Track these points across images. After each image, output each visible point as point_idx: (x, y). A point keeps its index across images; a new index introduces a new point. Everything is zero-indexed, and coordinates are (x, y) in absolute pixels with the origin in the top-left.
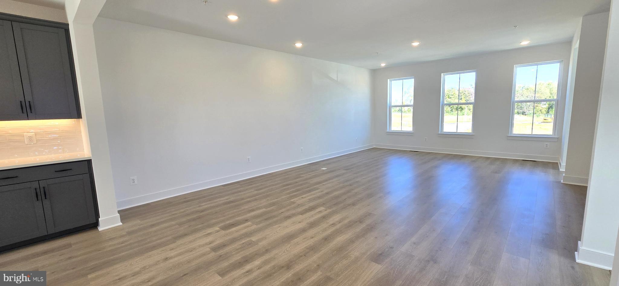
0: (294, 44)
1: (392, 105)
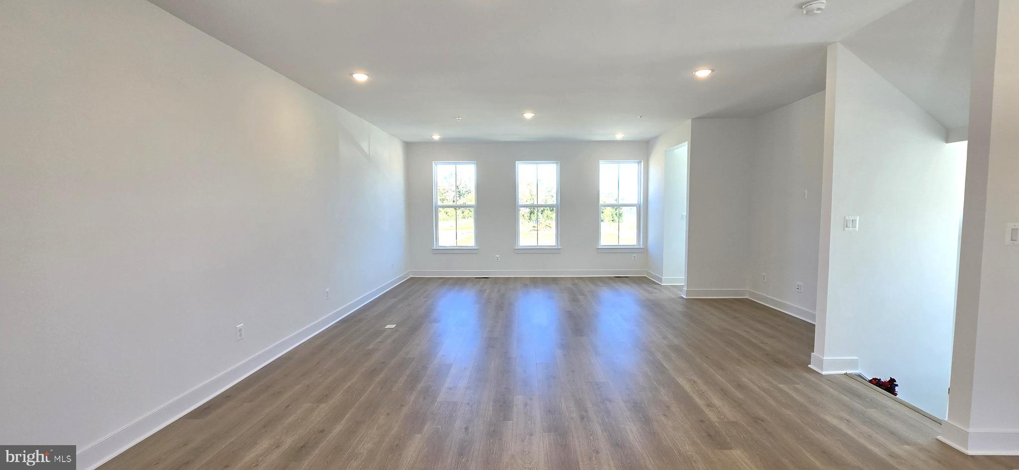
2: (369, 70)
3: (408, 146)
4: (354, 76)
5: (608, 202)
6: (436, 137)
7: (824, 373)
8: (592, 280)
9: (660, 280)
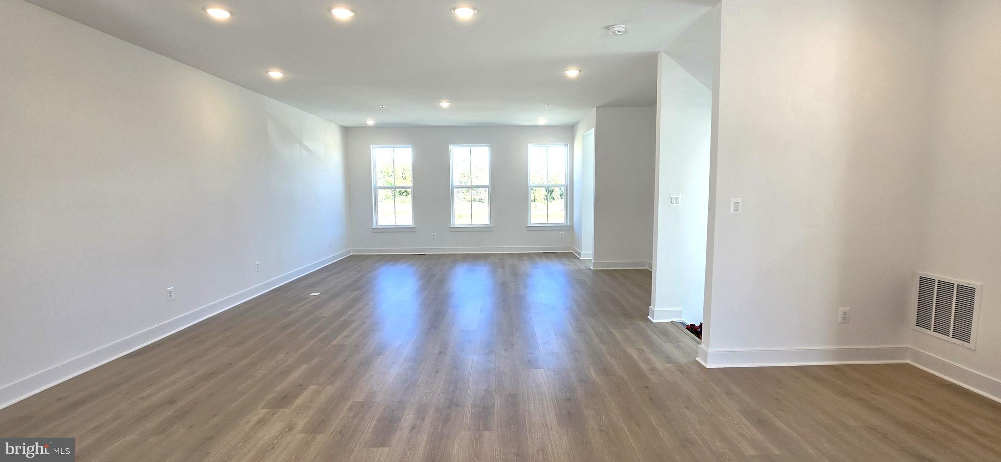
0: (267, 72)
1: (378, 185)
2: (282, 67)
3: (347, 131)
4: (269, 73)
5: (536, 184)
6: (370, 122)
7: (654, 321)
8: (520, 256)
9: (579, 254)
